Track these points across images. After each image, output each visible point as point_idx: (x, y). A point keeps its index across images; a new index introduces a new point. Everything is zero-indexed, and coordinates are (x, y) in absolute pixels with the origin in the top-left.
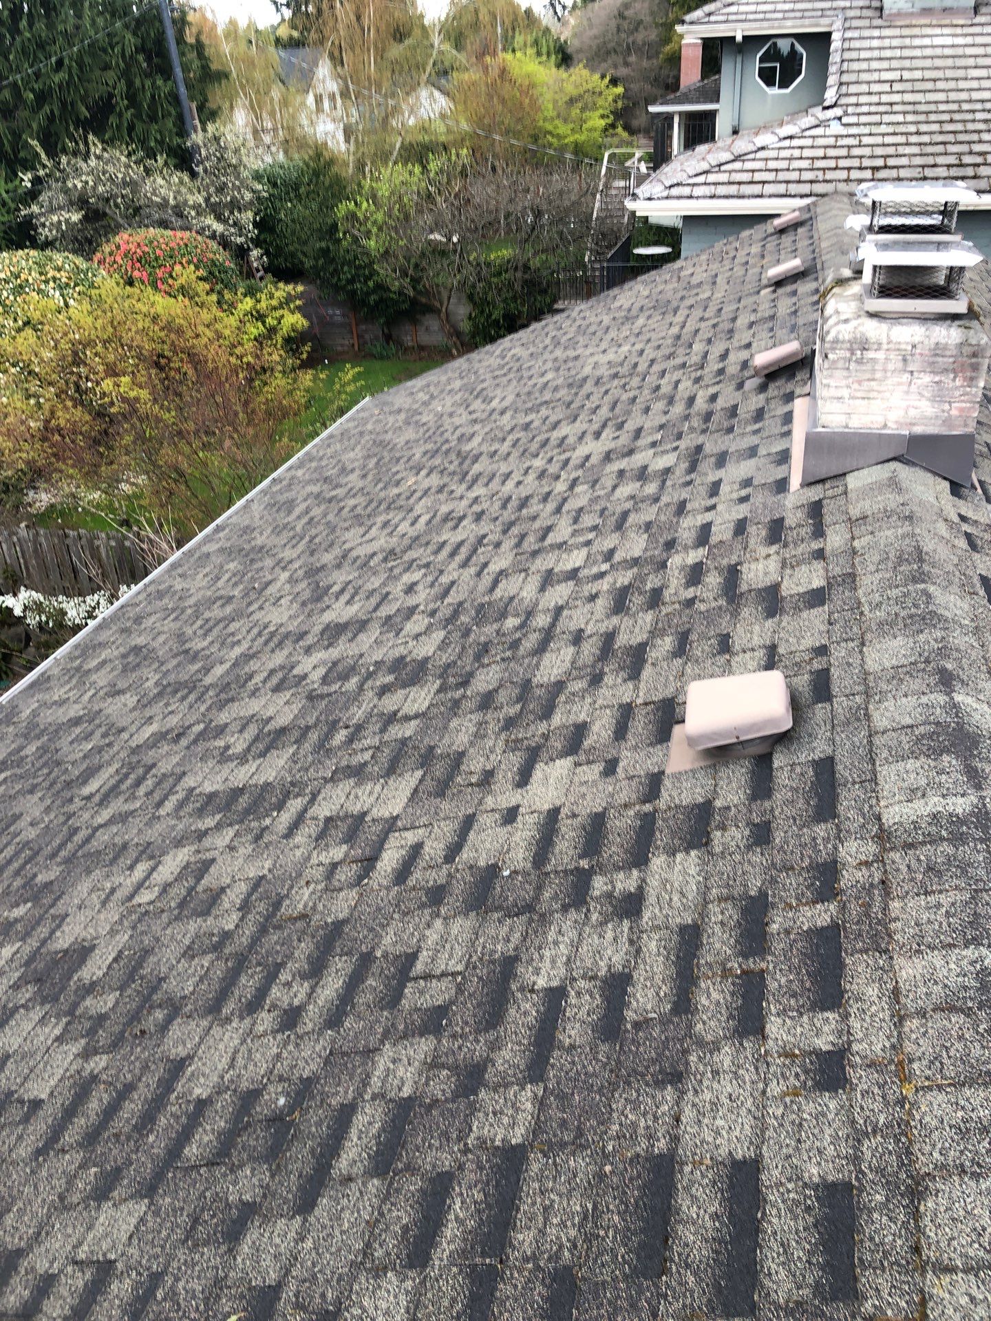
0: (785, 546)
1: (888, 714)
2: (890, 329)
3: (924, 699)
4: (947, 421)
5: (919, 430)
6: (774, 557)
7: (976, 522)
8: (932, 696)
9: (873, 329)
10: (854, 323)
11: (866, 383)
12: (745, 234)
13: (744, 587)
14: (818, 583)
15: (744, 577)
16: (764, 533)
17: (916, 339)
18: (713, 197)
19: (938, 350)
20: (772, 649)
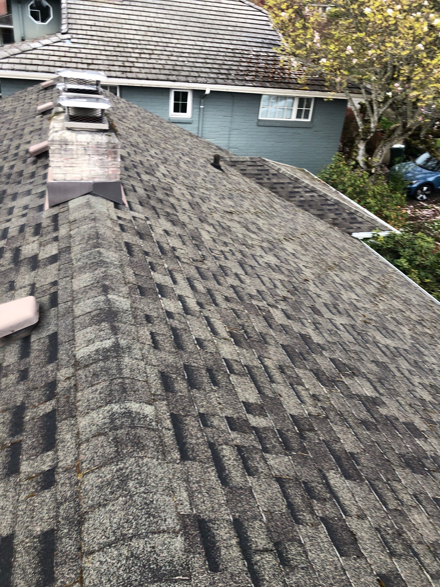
0: (41, 236)
1: (81, 308)
2: (76, 136)
3: (96, 299)
4: (108, 176)
5: (97, 180)
6: (36, 242)
7: (125, 219)
8: (99, 297)
9: (69, 135)
10: (60, 133)
11: (70, 160)
12: (30, 89)
13: (22, 257)
14: (55, 252)
15: (23, 252)
16: (32, 230)
17: (89, 140)
18: (13, 70)
19: (99, 145)
20: (33, 285)
